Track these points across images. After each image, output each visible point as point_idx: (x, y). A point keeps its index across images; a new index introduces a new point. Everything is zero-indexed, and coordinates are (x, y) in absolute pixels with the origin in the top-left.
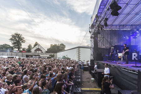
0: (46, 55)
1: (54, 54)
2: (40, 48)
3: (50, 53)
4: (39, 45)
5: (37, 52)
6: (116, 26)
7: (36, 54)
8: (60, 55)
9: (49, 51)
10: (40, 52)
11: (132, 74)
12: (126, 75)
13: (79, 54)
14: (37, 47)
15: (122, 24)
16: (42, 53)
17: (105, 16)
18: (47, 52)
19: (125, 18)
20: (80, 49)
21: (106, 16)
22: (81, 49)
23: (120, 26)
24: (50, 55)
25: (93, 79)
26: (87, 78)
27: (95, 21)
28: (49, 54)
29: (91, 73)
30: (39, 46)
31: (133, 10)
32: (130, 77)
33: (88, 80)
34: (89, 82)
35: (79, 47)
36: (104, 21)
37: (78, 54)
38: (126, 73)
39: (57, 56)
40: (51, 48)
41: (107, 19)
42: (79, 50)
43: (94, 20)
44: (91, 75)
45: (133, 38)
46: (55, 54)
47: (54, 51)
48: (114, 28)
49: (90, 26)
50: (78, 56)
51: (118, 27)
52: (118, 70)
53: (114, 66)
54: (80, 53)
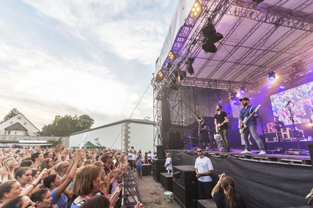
0: (39, 140)
1: (60, 140)
2: (22, 124)
3: (49, 135)
4: (21, 116)
5: (13, 133)
6: (203, 80)
7: (7, 139)
8: (77, 141)
9: (48, 131)
10: (20, 133)
11: (271, 168)
12: (257, 172)
13: (127, 137)
14: (14, 120)
15: (213, 77)
16: (28, 135)
17: (187, 54)
18: (41, 134)
19: (218, 67)
20: (129, 125)
21: (190, 54)
22: (131, 125)
23: (210, 81)
24: (50, 142)
25: (169, 193)
26: (152, 194)
27: (167, 65)
28: (48, 138)
29: (159, 179)
30: (19, 118)
31: (231, 54)
32: (269, 175)
33: (156, 197)
34: (159, 203)
35: (128, 121)
36: (187, 63)
37: (124, 137)
38: (255, 168)
39: (68, 143)
40: (55, 124)
41: (192, 60)
42: (128, 128)
43: (164, 64)
44: (160, 184)
45: (235, 104)
46: (64, 139)
47: (62, 132)
48: (200, 84)
49: (155, 76)
50: (124, 142)
51: (207, 83)
52: (232, 162)
53: (217, 154)
54: (129, 135)
